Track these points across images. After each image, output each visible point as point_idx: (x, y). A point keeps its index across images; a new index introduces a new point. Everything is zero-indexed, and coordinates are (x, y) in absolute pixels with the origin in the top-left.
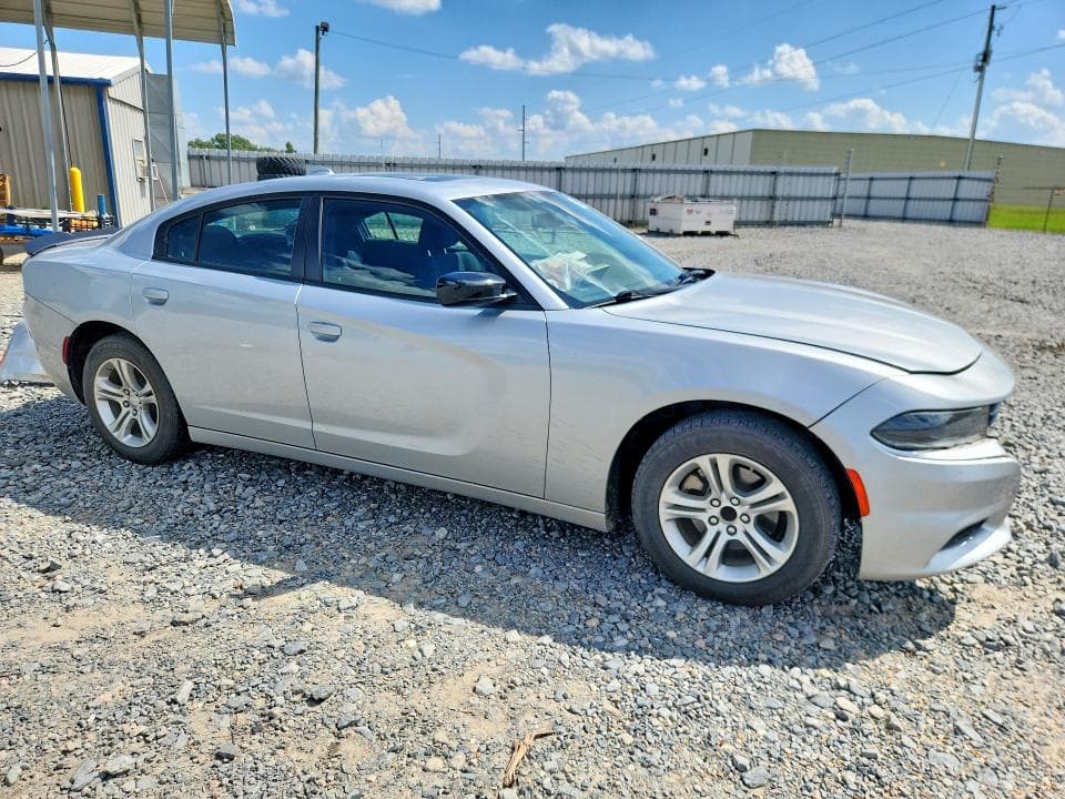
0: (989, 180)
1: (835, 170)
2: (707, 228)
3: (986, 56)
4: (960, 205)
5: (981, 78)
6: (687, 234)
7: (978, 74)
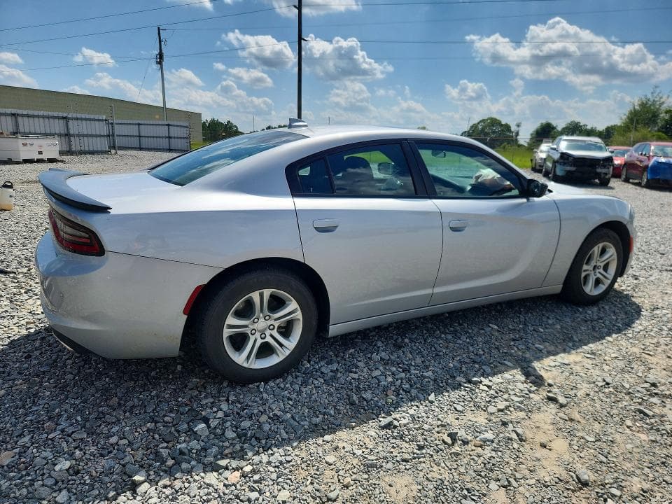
0: (187, 127)
1: (104, 117)
2: (40, 157)
3: (161, 55)
4: (173, 141)
5: (161, 68)
6: (26, 161)
7: (159, 66)
